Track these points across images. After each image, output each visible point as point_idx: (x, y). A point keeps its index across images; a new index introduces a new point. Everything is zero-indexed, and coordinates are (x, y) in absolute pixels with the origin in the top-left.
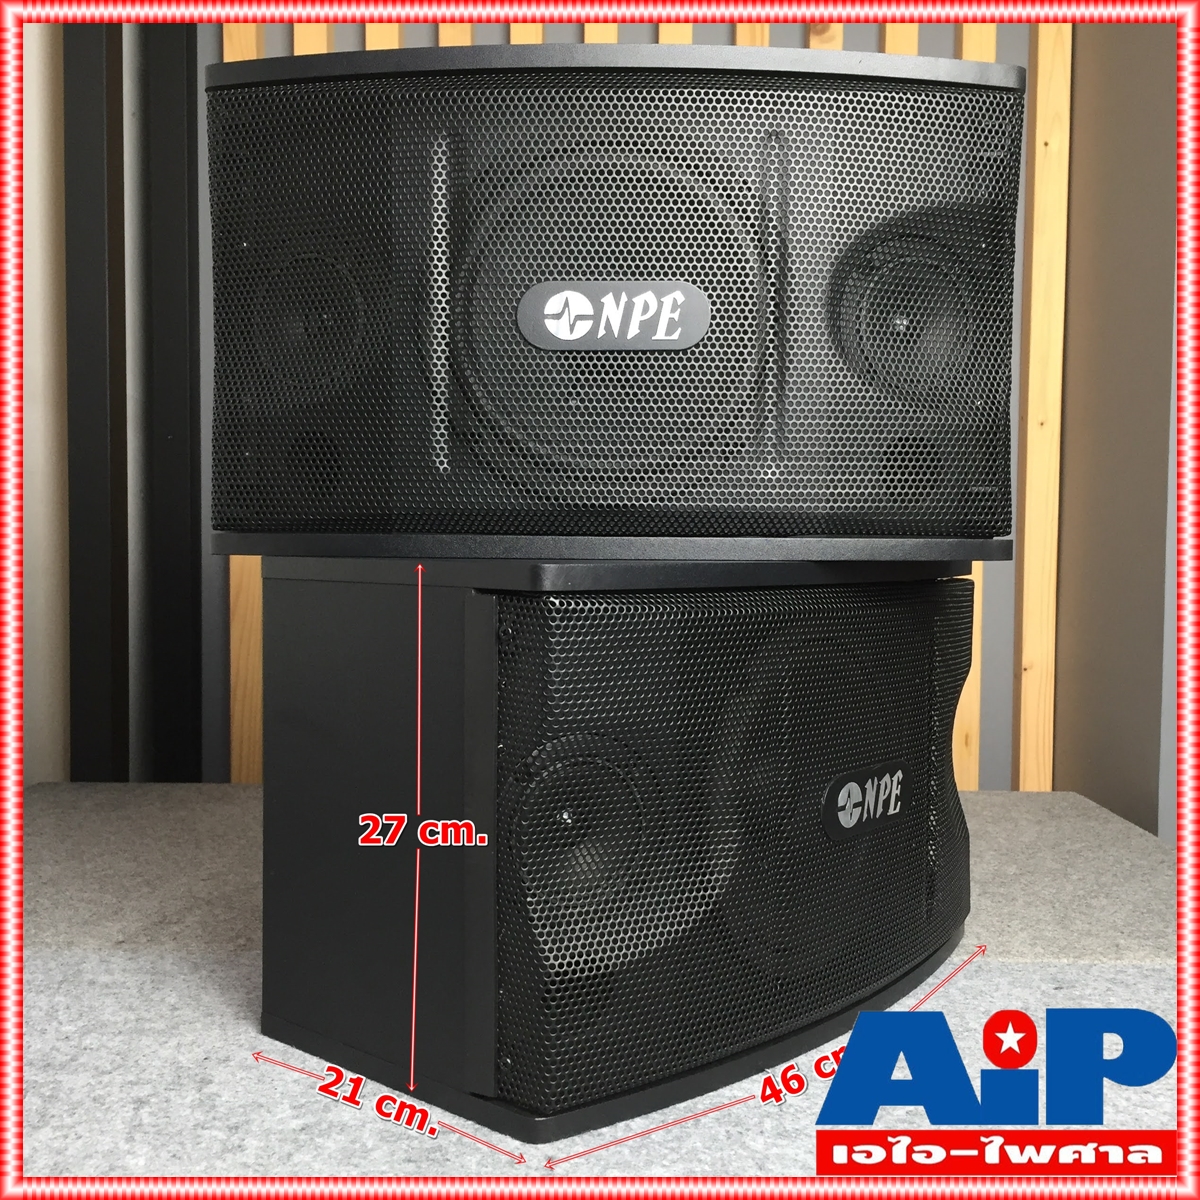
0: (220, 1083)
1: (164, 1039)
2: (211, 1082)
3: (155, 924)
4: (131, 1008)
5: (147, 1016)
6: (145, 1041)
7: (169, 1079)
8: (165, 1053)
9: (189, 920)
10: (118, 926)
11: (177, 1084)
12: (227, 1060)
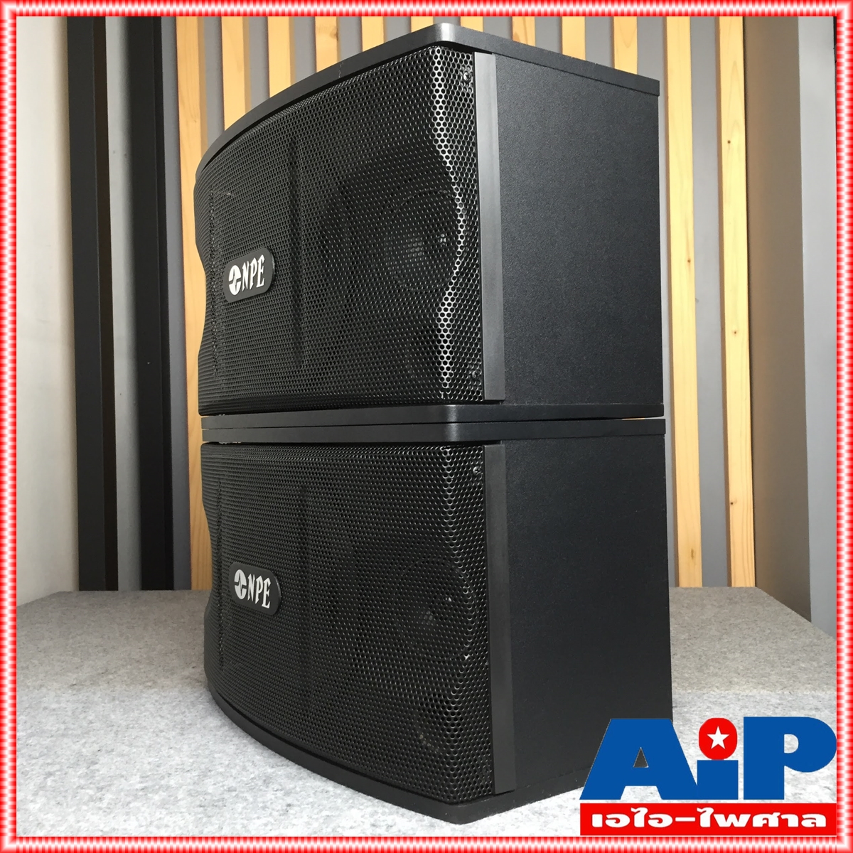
0: (103, 764)
1: (77, 740)
2: (97, 763)
3: (99, 674)
4: (64, 723)
5: (72, 727)
6: (66, 740)
7: (72, 762)
8: (76, 747)
9: (122, 671)
10: (75, 676)
11: (76, 765)
12: (112, 750)
